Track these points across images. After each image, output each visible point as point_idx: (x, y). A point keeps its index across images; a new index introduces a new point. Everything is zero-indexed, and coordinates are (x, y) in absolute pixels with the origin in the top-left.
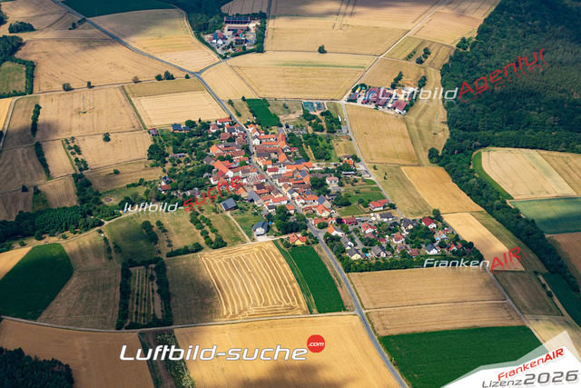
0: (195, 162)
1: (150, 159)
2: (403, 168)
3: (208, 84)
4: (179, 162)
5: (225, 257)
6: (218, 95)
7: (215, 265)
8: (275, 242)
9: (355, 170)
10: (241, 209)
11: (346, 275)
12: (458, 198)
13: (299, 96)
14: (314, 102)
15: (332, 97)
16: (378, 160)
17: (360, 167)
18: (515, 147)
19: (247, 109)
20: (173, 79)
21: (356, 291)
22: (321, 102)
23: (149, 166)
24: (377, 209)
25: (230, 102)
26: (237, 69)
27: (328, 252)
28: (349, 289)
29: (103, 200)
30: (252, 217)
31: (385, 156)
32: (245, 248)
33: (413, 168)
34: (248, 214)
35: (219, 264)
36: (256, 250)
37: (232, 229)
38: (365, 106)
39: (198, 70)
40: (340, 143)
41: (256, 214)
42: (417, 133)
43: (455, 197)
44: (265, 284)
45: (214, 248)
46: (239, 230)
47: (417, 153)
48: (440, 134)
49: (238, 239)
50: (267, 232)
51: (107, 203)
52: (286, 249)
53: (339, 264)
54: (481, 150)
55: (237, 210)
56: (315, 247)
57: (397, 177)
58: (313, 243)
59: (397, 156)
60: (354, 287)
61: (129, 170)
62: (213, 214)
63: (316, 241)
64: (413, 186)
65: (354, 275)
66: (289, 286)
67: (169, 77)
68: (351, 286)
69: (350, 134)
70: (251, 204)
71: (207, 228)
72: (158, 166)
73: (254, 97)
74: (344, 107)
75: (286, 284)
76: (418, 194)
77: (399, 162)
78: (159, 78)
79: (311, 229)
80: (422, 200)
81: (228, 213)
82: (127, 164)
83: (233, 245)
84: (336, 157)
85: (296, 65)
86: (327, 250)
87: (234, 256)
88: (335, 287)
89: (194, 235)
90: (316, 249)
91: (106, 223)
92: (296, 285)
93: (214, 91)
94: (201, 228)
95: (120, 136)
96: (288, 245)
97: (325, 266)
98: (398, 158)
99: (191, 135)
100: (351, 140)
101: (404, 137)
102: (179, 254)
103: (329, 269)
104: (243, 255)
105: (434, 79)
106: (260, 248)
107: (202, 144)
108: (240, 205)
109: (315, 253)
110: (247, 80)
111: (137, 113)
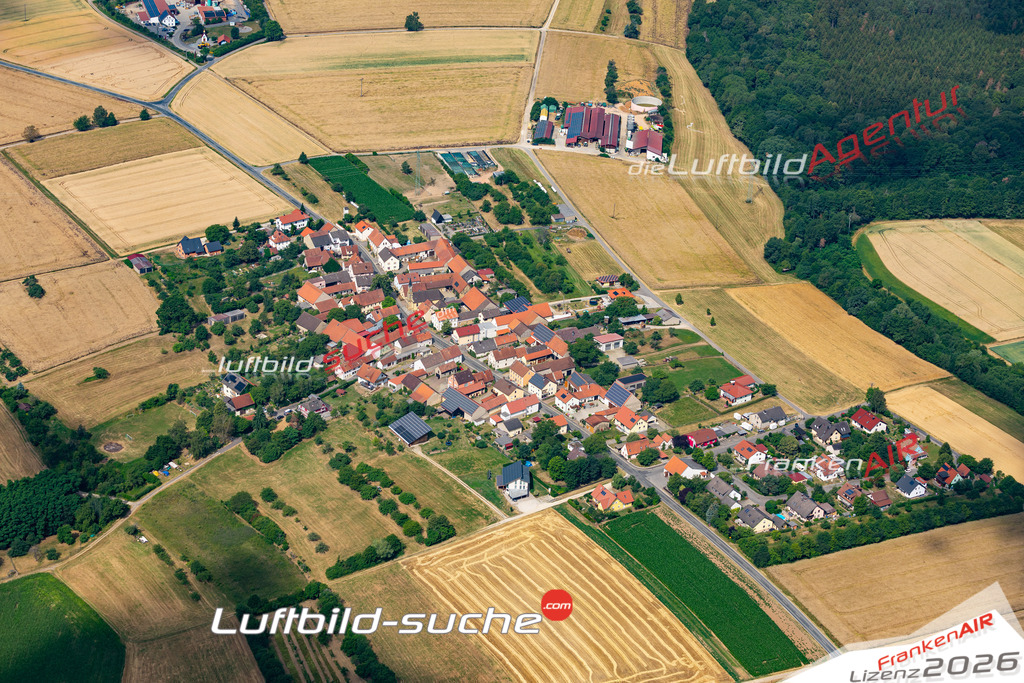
0: (279, 330)
1: (165, 331)
2: (732, 293)
3: (201, 128)
4: (239, 332)
5: (467, 562)
6: (239, 155)
7: (453, 585)
8: (560, 509)
9: (644, 311)
10: (441, 436)
11: (760, 572)
12: (885, 353)
13: (423, 140)
14: (463, 151)
15: (497, 136)
16: (674, 279)
17: (648, 300)
18: (932, 217)
19: (323, 183)
20: (115, 123)
21: (805, 610)
22: (479, 149)
23: (170, 349)
24: (740, 402)
25: (278, 171)
26: (246, 86)
27: (694, 523)
28: (788, 606)
29: (101, 449)
30: (476, 453)
31: (681, 268)
32: (500, 533)
33: (750, 289)
34: (464, 447)
35: (461, 579)
36: (531, 536)
37: (448, 489)
38: (576, 150)
39: (158, 97)
40: (573, 247)
41: (482, 446)
42: (713, 204)
43: (875, 349)
44: (596, 620)
45: (430, 544)
46: (463, 490)
47: (738, 252)
48: (758, 201)
49: (473, 516)
50: (531, 487)
51: (114, 456)
52: (597, 527)
53: (734, 547)
54: (864, 230)
55: (434, 441)
56: (658, 511)
57: (732, 317)
58: (650, 503)
59: (705, 264)
60: (796, 601)
61: (126, 365)
62: (384, 455)
63: (653, 496)
64: (776, 335)
65: (782, 571)
66: (652, 617)
67: (105, 120)
68: (789, 599)
69: (582, 222)
70: (458, 421)
71: (387, 494)
72: (191, 347)
73: (323, 152)
74: (533, 157)
75: (644, 616)
76: (798, 352)
77: (717, 280)
78: (82, 125)
79: (626, 468)
80: (814, 366)
81: (417, 450)
82: (116, 350)
83: (470, 530)
84: (583, 283)
85: (375, 65)
86: (688, 517)
87: (486, 558)
88: (756, 606)
89: (364, 514)
90: (662, 517)
91: (135, 506)
92: (664, 612)
93: (222, 143)
94: (376, 495)
95: (65, 281)
96: (594, 516)
97: (704, 559)
98: (708, 269)
99: (234, 262)
100: (591, 236)
101: (696, 218)
102: (357, 568)
103: (718, 563)
104: (505, 551)
105: (680, 73)
106: (535, 528)
107: (271, 282)
108: (437, 427)
109: (667, 528)
110: (284, 112)
111: (74, 217)
